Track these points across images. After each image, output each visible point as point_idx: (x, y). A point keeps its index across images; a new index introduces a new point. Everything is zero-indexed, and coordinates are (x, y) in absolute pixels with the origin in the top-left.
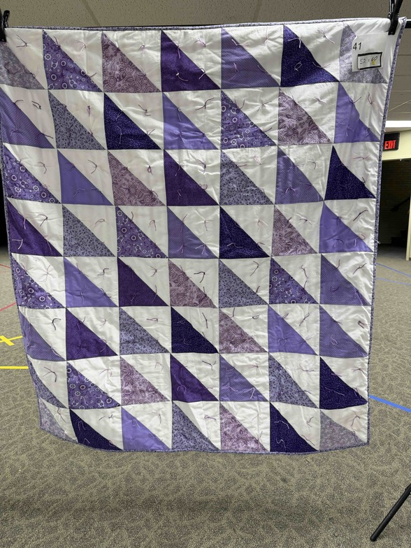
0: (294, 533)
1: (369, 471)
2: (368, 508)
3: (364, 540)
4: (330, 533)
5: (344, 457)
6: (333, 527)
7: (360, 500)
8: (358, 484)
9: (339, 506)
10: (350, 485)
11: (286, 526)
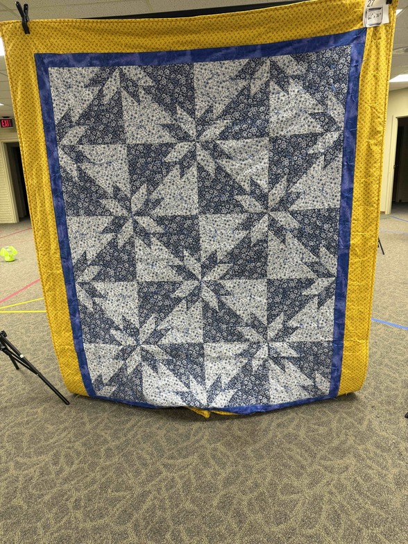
0: (345, 415)
1: (403, 378)
2: (403, 401)
3: (401, 419)
4: (373, 416)
5: (381, 369)
6: (375, 412)
7: (397, 396)
8: (394, 386)
9: (380, 400)
10: (387, 387)
11: (337, 412)
